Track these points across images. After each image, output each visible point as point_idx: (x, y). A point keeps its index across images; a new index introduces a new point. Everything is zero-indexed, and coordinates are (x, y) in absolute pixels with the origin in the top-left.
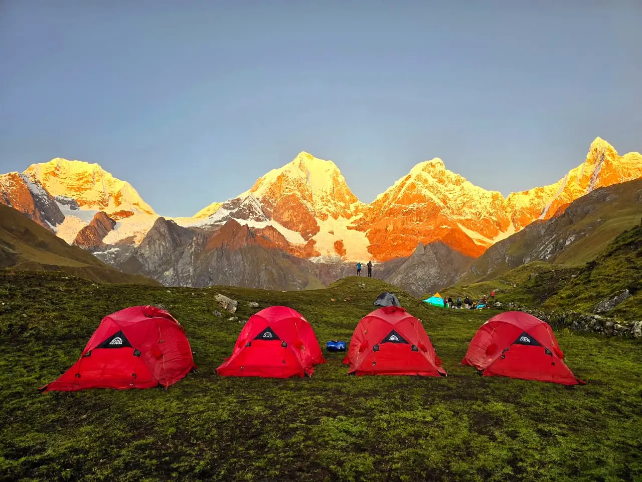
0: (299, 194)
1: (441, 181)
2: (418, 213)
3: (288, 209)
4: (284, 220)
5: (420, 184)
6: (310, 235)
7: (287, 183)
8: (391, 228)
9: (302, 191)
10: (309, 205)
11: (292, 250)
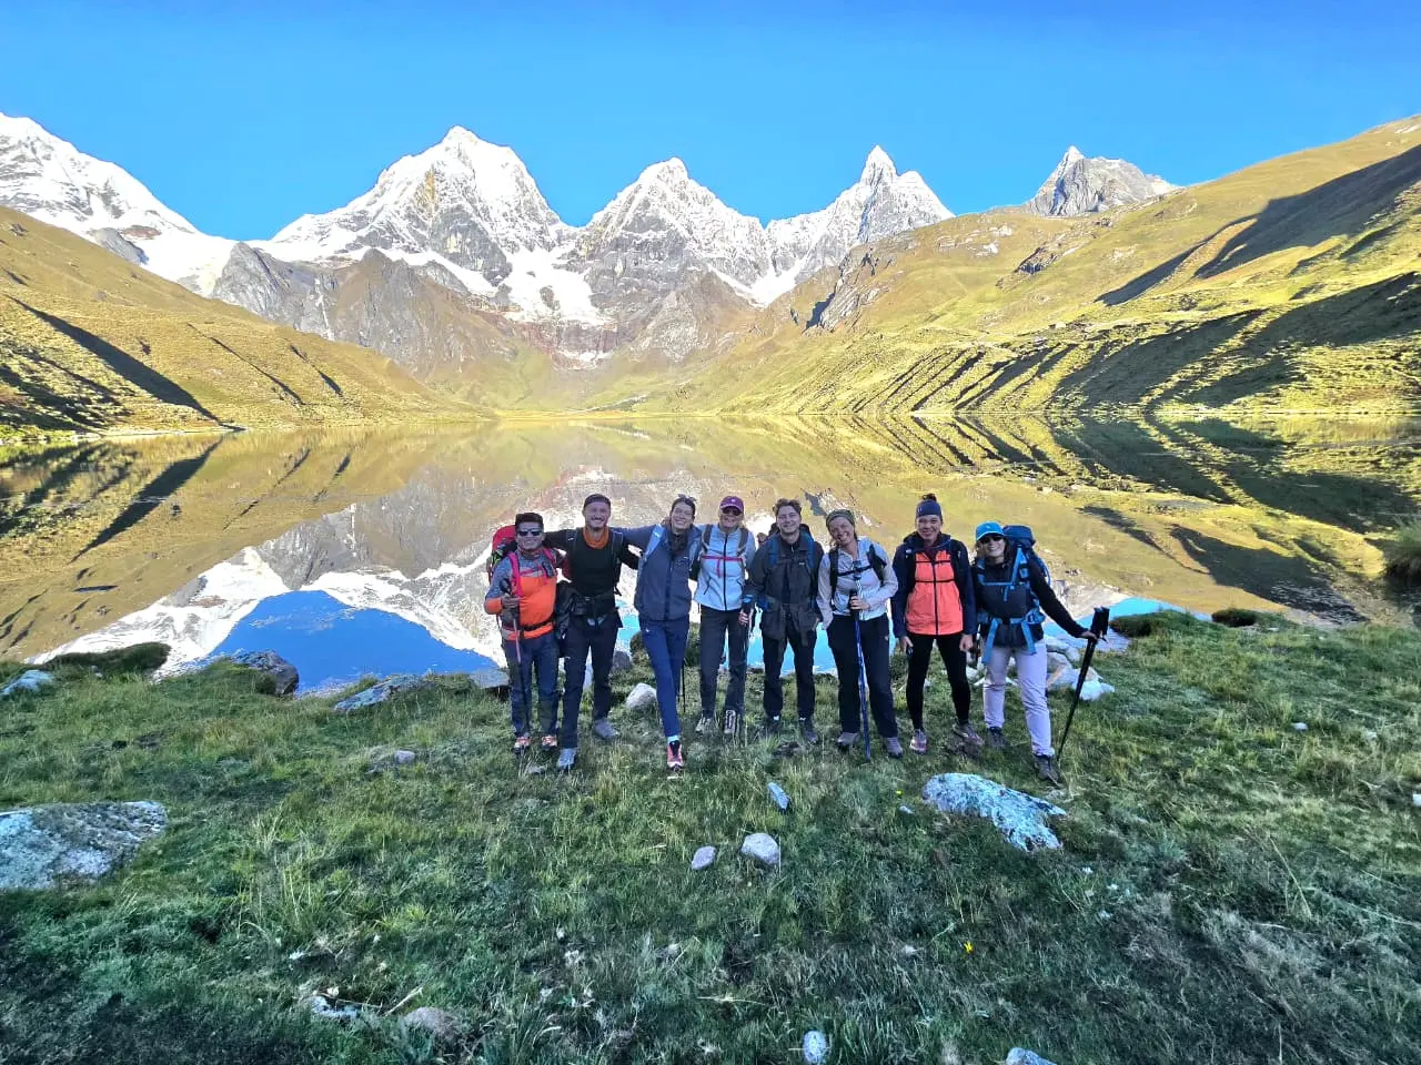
0: (468, 208)
1: (683, 197)
2: (657, 245)
3: (455, 232)
4: (451, 251)
5: (655, 201)
6: (499, 277)
7: (443, 185)
8: (619, 269)
9: (471, 202)
10: (486, 225)
11: (477, 302)
